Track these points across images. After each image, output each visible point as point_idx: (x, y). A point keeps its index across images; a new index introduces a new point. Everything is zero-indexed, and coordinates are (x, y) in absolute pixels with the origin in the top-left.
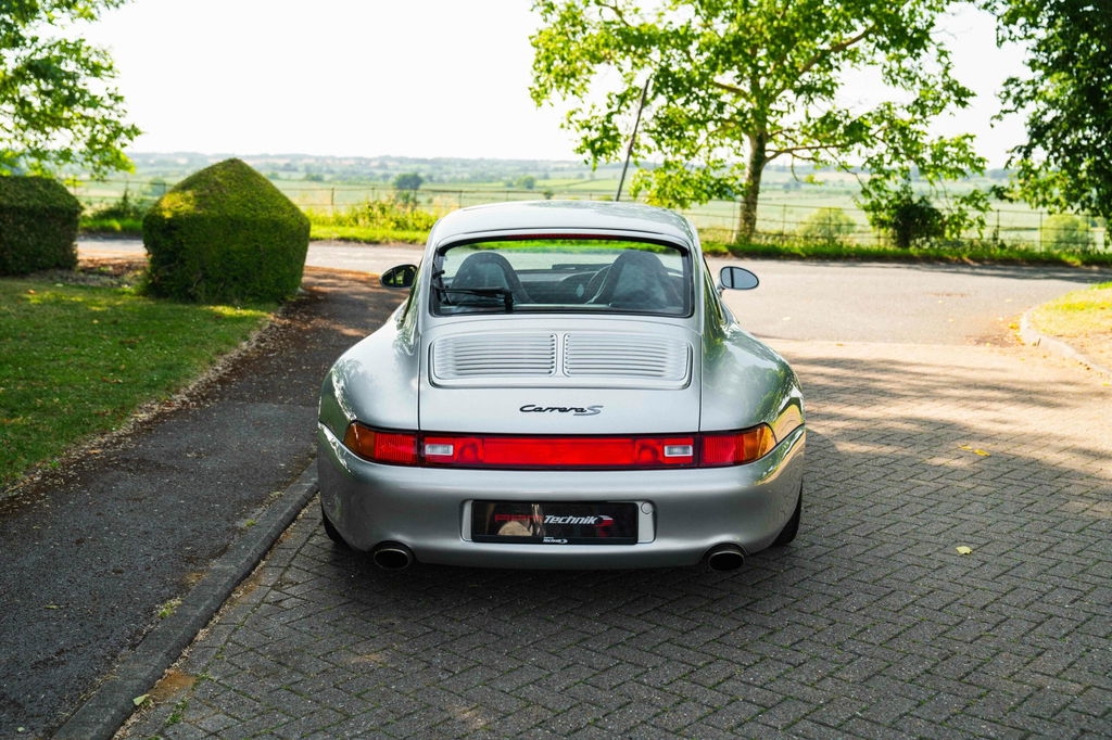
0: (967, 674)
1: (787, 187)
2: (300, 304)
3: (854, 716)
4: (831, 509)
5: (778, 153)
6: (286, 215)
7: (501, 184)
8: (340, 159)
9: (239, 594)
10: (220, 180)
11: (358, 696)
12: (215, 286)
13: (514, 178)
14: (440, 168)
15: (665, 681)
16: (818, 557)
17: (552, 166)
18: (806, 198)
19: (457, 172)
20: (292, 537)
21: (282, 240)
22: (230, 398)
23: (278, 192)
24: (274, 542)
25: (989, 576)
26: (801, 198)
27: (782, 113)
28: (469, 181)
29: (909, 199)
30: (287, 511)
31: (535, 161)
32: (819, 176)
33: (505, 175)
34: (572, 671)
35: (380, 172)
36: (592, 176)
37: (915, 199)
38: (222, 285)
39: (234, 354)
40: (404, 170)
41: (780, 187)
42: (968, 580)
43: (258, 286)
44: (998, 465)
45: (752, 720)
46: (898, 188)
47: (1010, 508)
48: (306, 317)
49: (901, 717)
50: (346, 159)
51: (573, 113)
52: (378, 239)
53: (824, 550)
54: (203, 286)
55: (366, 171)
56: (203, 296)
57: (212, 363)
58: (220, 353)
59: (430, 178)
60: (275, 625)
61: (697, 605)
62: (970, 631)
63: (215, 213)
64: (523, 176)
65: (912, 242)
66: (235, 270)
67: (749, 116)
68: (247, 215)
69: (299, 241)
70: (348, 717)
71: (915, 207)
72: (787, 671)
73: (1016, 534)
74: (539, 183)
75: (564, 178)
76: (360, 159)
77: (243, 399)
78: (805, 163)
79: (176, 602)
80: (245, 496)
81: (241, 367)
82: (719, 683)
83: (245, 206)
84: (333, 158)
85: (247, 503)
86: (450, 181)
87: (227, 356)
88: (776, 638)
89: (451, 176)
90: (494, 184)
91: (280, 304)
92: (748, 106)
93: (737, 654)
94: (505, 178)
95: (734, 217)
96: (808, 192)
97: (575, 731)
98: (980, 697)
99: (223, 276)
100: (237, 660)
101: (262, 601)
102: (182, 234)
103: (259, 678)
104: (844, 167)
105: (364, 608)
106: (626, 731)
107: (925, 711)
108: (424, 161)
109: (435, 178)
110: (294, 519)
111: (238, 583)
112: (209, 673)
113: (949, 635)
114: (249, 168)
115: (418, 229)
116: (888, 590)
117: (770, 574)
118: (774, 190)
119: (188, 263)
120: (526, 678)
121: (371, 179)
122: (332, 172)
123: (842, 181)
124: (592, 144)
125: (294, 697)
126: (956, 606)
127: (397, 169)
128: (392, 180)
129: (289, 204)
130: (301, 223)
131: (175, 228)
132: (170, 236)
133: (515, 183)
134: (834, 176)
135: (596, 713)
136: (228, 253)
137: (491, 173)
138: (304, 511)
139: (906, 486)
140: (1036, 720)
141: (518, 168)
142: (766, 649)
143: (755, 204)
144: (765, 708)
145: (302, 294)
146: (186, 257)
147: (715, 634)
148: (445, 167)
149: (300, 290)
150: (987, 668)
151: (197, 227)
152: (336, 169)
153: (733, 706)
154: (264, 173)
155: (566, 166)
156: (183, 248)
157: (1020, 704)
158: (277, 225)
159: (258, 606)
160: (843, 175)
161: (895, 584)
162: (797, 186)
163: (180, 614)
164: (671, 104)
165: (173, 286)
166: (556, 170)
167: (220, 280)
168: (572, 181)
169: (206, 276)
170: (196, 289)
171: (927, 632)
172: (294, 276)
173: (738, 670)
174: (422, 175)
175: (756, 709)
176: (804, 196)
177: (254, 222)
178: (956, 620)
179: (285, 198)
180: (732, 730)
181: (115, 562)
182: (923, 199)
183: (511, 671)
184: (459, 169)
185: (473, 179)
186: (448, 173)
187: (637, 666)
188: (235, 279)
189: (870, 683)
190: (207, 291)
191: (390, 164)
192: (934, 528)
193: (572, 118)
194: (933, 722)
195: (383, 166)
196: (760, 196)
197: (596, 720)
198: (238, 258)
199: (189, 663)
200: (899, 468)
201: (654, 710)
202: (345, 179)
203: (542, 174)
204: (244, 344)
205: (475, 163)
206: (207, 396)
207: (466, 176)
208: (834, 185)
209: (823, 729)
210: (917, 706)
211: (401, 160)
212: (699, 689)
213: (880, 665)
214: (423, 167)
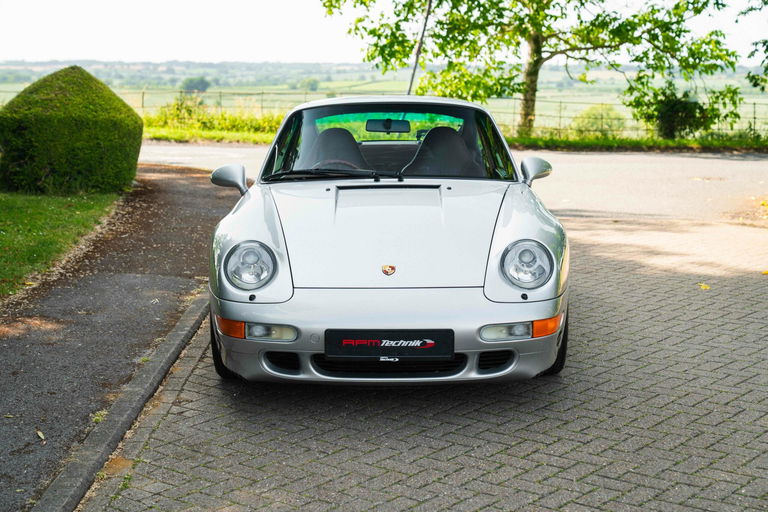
0: (712, 445)
1: (560, 86)
2: (136, 194)
3: (629, 472)
4: (609, 342)
5: (553, 54)
6: (123, 116)
7: (285, 87)
8: (128, 65)
9: (149, 408)
10: (63, 85)
11: (259, 469)
12: (61, 180)
13: (298, 81)
14: (226, 72)
15: (488, 454)
16: (599, 374)
17: (335, 68)
18: (579, 96)
19: (242, 76)
20: (179, 369)
21: (120, 138)
22: (99, 271)
23: (114, 95)
24: (166, 373)
25: (732, 384)
26: (574, 96)
27: (556, 18)
28: (254, 84)
29: (673, 94)
30: (171, 351)
31: (318, 64)
32: (591, 75)
33: (289, 78)
34: (417, 450)
35: (167, 77)
36: (373, 77)
37: (679, 95)
38: (68, 178)
39: (92, 235)
40: (191, 74)
41: (554, 85)
42: (715, 386)
43: (100, 179)
44: (744, 308)
45: (554, 476)
46: (664, 85)
47: (751, 338)
48: (145, 205)
49: (663, 471)
50: (134, 64)
51: (360, 20)
52: (187, 138)
53: (604, 370)
54: (51, 179)
55: (154, 76)
56: (50, 188)
57: (76, 242)
58: (80, 234)
59: (217, 82)
60: (183, 427)
61: (508, 407)
62: (716, 418)
63: (61, 114)
64: (306, 78)
65: (677, 134)
66: (78, 165)
67: (526, 20)
68: (90, 116)
69: (134, 139)
70: (255, 482)
71: (679, 102)
72: (579, 447)
73: (754, 356)
74: (323, 85)
75: (346, 80)
76: (147, 64)
77: (110, 271)
78: (577, 62)
79: (105, 412)
80: (135, 341)
81: (99, 245)
82: (528, 455)
83: (86, 108)
84: (121, 63)
85: (139, 345)
86: (236, 85)
87: (86, 237)
88: (569, 426)
89: (237, 80)
90: (280, 87)
91: (121, 195)
92: (526, 11)
93: (540, 437)
94: (289, 81)
95: (514, 113)
96: (580, 90)
97: (425, 485)
98: (721, 458)
99: (68, 170)
100: (161, 449)
101: (168, 413)
102: (32, 133)
103: (181, 460)
104: (613, 66)
105: (249, 415)
106: (462, 485)
107: (681, 467)
108: (211, 65)
109: (221, 82)
110: (177, 358)
111: (147, 400)
112: (142, 458)
113: (699, 421)
114: (88, 74)
115: (222, 129)
116: (654, 394)
117: (562, 386)
118: (548, 88)
119: (36, 159)
120: (383, 456)
121: (158, 84)
122: (121, 77)
123: (612, 79)
124: (383, 49)
125: (210, 471)
126: (705, 403)
127: (184, 74)
128: (179, 84)
129: (125, 105)
130: (136, 123)
131: (25, 128)
132: (21, 135)
133: (299, 86)
134: (604, 75)
135: (438, 475)
136: (73, 150)
137: (276, 76)
138: (184, 352)
139: (669, 325)
140: (761, 471)
141: (301, 71)
142: (562, 433)
143: (533, 101)
144: (563, 469)
145: (136, 186)
146: (36, 154)
147: (523, 425)
148: (231, 71)
149: (134, 182)
150: (727, 440)
151: (45, 126)
152: (124, 74)
153: (540, 469)
154: (103, 79)
155: (348, 68)
156: (32, 146)
157: (750, 461)
158: (116, 125)
159: (166, 416)
160: (613, 73)
161: (659, 391)
162: (570, 84)
163: (109, 419)
164: (455, 11)
165: (22, 180)
166: (339, 72)
167: (66, 174)
168: (354, 83)
169: (53, 171)
170: (44, 182)
171: (684, 419)
172: (130, 169)
173: (542, 446)
174: (208, 79)
175: (557, 470)
176: (576, 94)
177: (96, 122)
178: (705, 412)
179: (121, 101)
180: (540, 482)
181: (47, 387)
182: (686, 95)
183: (371, 451)
184: (245, 73)
185: (258, 82)
186: (234, 77)
187: (465, 446)
188: (79, 172)
189: (640, 452)
190: (54, 184)
191: (177, 69)
192: (691, 353)
193: (360, 25)
194: (685, 473)
195: (170, 71)
196: (537, 94)
197: (439, 479)
198: (81, 154)
199: (124, 452)
200: (663, 312)
201: (481, 472)
202: (134, 84)
203: (325, 76)
204: (98, 227)
205: (259, 67)
206: (80, 269)
207: (252, 79)
208: (605, 83)
209: (606, 480)
210: (675, 465)
211: (188, 65)
212: (514, 458)
213: (647, 441)
214: (209, 71)
